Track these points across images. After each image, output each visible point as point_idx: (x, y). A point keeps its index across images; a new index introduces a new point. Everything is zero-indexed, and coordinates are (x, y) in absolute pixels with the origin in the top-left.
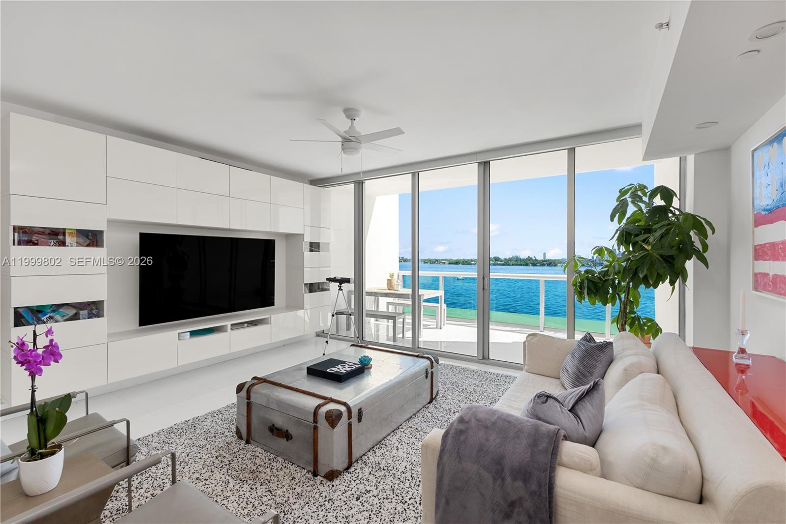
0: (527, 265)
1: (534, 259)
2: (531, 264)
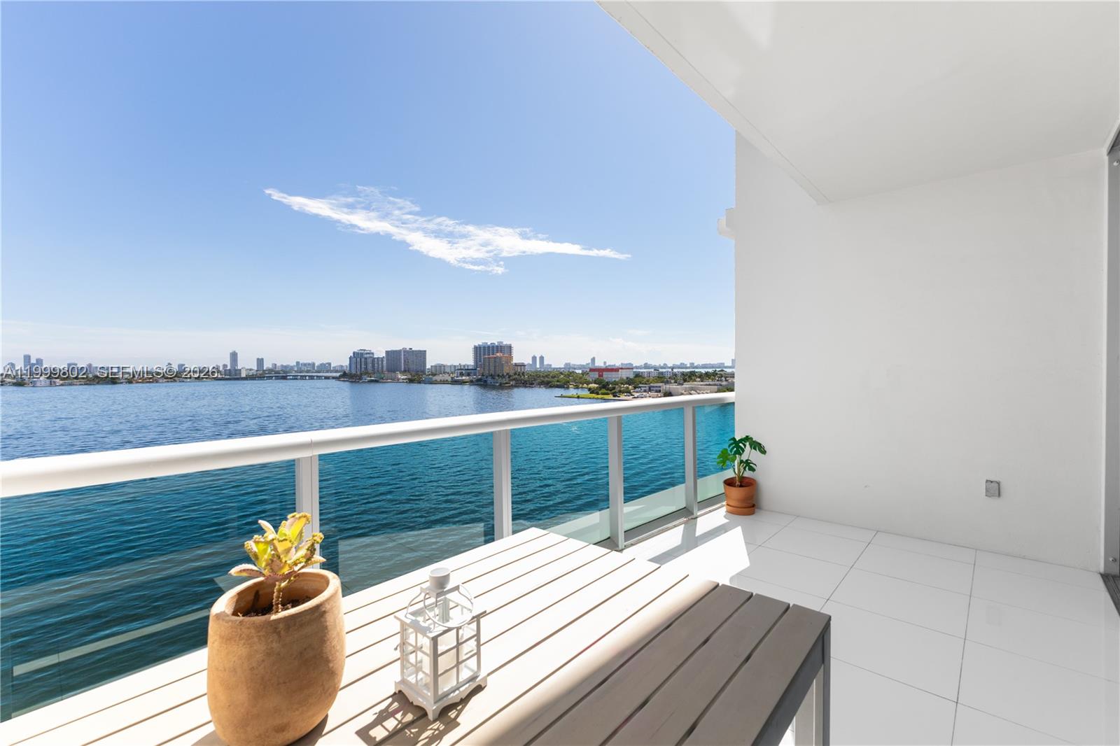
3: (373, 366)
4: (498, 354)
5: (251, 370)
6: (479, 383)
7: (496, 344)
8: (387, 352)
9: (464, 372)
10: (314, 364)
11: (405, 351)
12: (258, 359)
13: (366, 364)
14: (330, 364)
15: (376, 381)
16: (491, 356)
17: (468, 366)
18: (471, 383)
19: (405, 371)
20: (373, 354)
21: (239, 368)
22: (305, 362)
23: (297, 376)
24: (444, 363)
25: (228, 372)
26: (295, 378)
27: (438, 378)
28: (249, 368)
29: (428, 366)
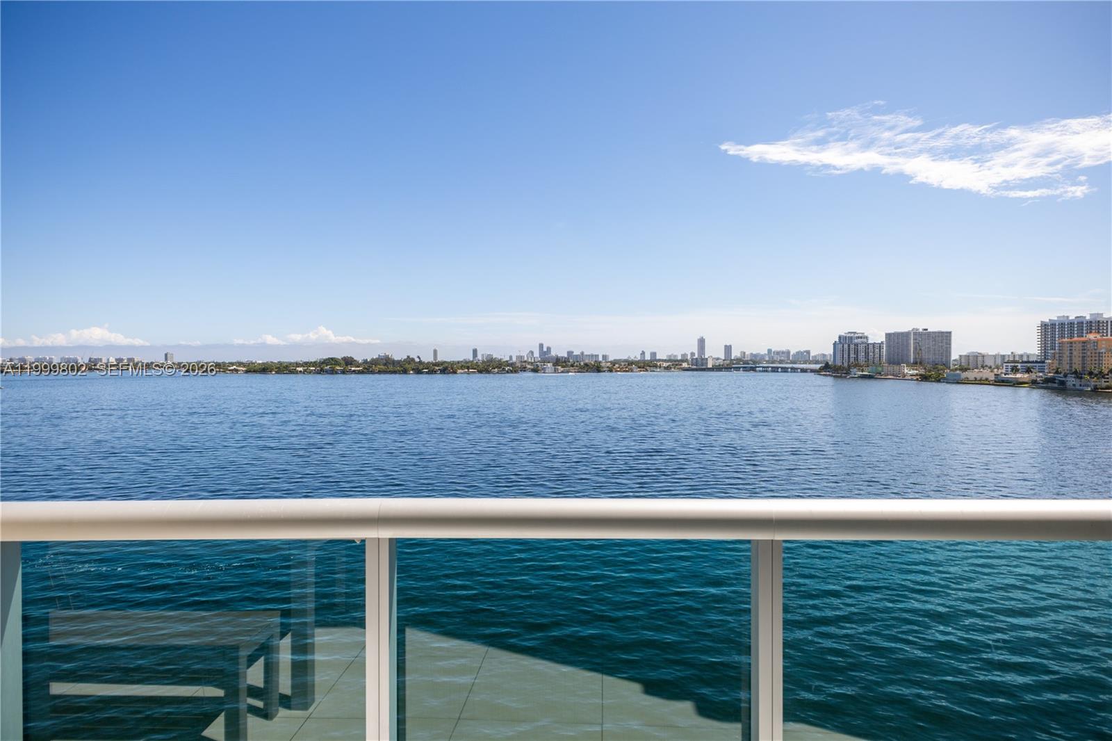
0: (405, 372)
1: (417, 360)
2: (413, 370)
3: (867, 354)
4: (1092, 336)
5: (718, 359)
6: (1050, 385)
7: (1088, 318)
8: (888, 336)
9: (1019, 366)
10: (788, 352)
11: (916, 333)
12: (726, 346)
13: (856, 352)
14: (808, 352)
15: (870, 377)
16: (1076, 339)
17: (1028, 356)
18: (1034, 384)
19: (915, 363)
20: (867, 338)
21: (706, 357)
22: (779, 349)
23: (768, 367)
24: (983, 351)
25: (695, 361)
26: (765, 370)
27: (970, 375)
28: (716, 357)
29: (954, 356)
